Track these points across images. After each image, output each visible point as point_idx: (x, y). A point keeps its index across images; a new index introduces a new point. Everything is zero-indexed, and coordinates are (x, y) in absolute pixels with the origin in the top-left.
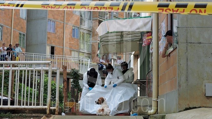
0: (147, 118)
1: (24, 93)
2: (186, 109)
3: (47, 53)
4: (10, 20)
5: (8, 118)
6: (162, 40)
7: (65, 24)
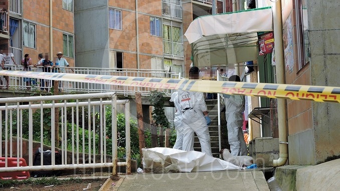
0: (272, 171)
1: (75, 139)
2: (329, 159)
3: (110, 66)
4: (47, 14)
5: (53, 184)
6: (288, 47)
7: (137, 13)
